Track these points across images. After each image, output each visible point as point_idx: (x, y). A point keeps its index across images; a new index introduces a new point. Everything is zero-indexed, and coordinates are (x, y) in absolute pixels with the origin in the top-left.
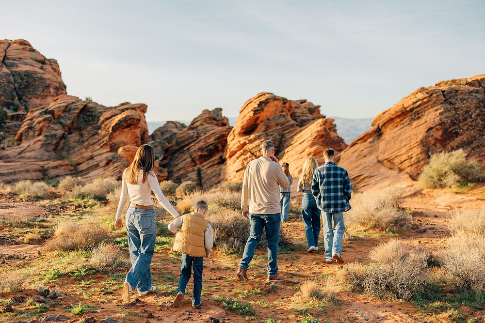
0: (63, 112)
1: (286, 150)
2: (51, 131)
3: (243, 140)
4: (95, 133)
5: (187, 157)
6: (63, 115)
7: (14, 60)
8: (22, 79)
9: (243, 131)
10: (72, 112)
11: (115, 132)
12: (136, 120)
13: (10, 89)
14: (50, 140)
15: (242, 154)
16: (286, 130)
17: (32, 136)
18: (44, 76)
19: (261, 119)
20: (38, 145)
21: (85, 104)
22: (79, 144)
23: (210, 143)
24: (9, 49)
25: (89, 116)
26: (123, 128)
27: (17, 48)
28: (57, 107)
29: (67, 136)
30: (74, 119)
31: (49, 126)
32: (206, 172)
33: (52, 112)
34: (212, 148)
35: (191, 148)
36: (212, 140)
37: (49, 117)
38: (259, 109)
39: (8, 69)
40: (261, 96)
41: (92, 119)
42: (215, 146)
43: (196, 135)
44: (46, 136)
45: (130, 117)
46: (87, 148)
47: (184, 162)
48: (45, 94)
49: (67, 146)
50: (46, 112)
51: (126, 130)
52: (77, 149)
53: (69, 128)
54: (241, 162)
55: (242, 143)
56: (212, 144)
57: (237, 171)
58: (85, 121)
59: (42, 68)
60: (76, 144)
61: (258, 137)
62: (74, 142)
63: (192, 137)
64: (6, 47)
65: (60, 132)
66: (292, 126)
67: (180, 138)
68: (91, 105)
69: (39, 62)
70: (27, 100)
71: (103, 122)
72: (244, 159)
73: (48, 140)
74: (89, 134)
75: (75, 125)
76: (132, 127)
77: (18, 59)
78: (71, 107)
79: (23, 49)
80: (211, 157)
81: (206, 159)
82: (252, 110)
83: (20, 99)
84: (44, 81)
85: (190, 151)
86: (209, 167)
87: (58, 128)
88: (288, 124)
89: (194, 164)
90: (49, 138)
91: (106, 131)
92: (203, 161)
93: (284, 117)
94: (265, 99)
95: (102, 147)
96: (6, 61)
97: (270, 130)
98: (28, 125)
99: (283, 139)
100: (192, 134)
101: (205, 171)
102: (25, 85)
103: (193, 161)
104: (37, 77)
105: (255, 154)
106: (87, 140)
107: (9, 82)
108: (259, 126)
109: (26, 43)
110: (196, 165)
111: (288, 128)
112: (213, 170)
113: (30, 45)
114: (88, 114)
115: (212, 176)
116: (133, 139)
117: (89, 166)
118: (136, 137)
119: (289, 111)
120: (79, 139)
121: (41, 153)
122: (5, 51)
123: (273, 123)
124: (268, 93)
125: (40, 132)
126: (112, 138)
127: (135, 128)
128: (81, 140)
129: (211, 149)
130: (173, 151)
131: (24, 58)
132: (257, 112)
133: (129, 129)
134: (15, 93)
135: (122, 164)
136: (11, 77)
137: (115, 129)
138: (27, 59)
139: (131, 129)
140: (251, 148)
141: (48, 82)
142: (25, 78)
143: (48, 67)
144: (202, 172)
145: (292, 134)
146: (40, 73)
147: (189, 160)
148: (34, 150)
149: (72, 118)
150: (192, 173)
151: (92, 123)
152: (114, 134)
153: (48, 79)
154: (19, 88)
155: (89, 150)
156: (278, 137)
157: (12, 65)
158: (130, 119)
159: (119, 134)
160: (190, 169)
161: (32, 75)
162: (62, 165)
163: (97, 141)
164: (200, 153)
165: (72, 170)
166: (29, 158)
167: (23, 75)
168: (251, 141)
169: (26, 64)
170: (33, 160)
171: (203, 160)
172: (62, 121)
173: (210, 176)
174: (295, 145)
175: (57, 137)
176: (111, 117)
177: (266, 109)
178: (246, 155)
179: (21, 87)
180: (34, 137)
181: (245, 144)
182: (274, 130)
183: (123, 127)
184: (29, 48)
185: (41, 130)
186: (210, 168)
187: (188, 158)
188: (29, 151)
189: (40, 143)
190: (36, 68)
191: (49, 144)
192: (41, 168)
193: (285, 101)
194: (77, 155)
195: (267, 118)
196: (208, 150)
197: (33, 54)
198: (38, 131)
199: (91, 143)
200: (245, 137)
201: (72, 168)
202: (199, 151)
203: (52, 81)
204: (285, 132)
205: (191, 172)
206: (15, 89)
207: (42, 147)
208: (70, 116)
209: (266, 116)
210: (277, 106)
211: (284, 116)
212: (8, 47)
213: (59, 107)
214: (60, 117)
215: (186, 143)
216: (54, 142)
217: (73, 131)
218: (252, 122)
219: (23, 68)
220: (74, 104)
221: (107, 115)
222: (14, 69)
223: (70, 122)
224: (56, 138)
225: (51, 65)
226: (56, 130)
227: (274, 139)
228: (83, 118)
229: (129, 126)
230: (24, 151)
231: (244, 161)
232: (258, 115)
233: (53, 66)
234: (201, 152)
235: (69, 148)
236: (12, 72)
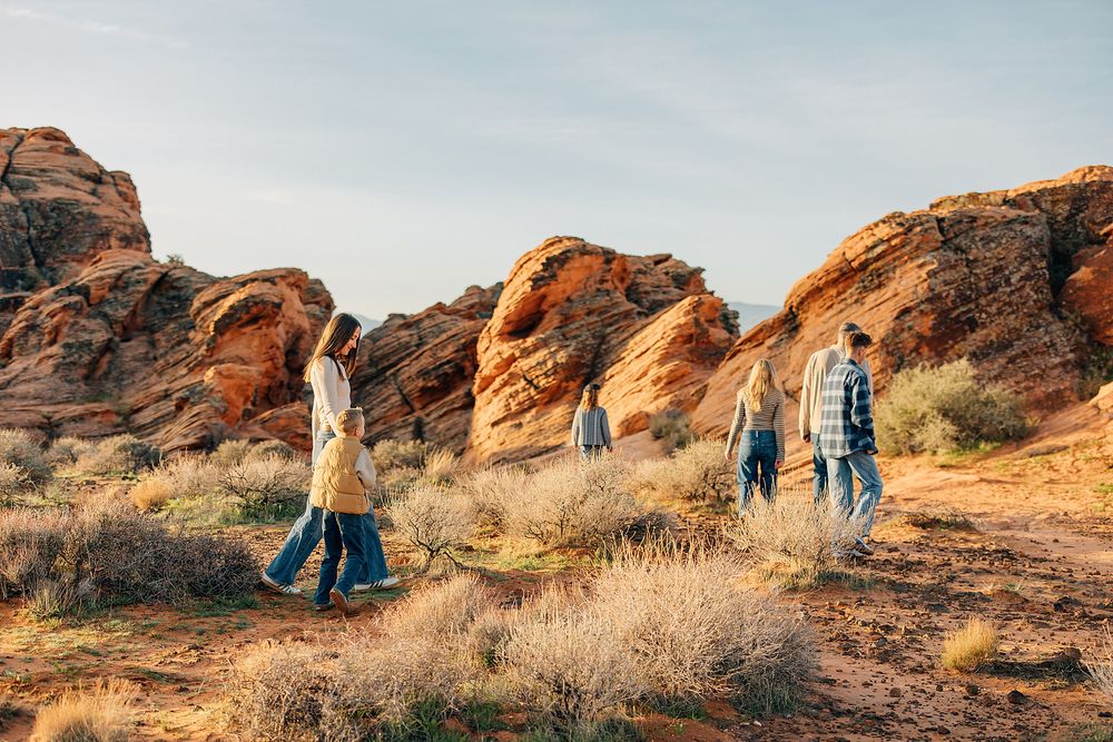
0: (110, 290)
1: (608, 373)
2: (79, 333)
3: (507, 349)
4: (182, 338)
5: (391, 392)
6: (110, 296)
7: (28, 174)
8: (46, 218)
9: (509, 328)
10: (131, 289)
11: (222, 334)
12: (269, 307)
13: (16, 242)
14: (76, 356)
15: (505, 384)
16: (611, 325)
17: (34, 346)
18: (96, 211)
19: (550, 299)
20: (48, 367)
21: (164, 271)
22: (147, 365)
23: (445, 360)
24: (19, 150)
25: (174, 298)
26: (242, 326)
27: (36, 147)
28: (97, 278)
29: (117, 346)
30: (137, 304)
31: (76, 323)
32: (435, 427)
33: (84, 291)
34: (450, 371)
35: (402, 371)
36: (448, 352)
37: (76, 302)
38: (546, 275)
39: (13, 195)
40: (552, 244)
41: (179, 307)
42: (457, 365)
43: (415, 340)
44: (67, 346)
45: (258, 300)
46: (160, 374)
47: (385, 404)
49: (115, 368)
50: (70, 291)
51: (248, 330)
52: (139, 376)
53: (125, 328)
54: (502, 404)
55: (505, 356)
56: (448, 362)
57: (495, 424)
58: (164, 311)
59: (93, 193)
60: (138, 364)
61: (544, 343)
62: (135, 359)
63: (407, 346)
64: (12, 145)
65: (100, 337)
66: (627, 315)
67: (378, 350)
68: (178, 273)
69: (88, 178)
70: (56, 265)
71: (198, 313)
72: (511, 396)
73: (72, 355)
74: (168, 341)
75: (139, 320)
76: (261, 322)
77: (37, 172)
78: (129, 278)
79: (52, 149)
80: (449, 393)
81: (436, 397)
82: (530, 279)
83: (39, 264)
84: (96, 221)
85: (400, 379)
86: (441, 416)
87: (96, 327)
88: (616, 312)
89: (407, 409)
90: (74, 350)
91: (205, 333)
92: (430, 403)
93: (608, 295)
94: (560, 251)
95: (191, 370)
96: (11, 177)
97: (573, 326)
98: (26, 320)
99: (604, 347)
100: (407, 339)
101: (433, 424)
102: (53, 231)
103: (406, 401)
105: (535, 382)
106: (163, 355)
107: (16, 225)
108: (548, 316)
109: (57, 134)
110: (413, 411)
111: (617, 321)
112: (451, 422)
113: (67, 140)
114: (172, 293)
115: (448, 436)
116: (264, 350)
117: (159, 414)
118: (272, 347)
119: (622, 280)
120: (147, 353)
121: (54, 386)
122: (10, 154)
123: (579, 309)
124: (569, 239)
125: (52, 336)
126: (214, 348)
127: (268, 326)
128: (151, 356)
129: (446, 374)
130: (362, 379)
131: (53, 171)
132: (541, 283)
133: (255, 326)
134: (28, 250)
135: (212, 406)
136: (20, 213)
137: (223, 326)
138: (59, 172)
139: (260, 328)
140: (525, 368)
141: (105, 224)
142: (54, 215)
143: (109, 191)
144: (426, 428)
145: (625, 335)
146: (87, 204)
147: (396, 399)
148: (37, 379)
149: (132, 304)
150: (402, 431)
151: (179, 314)
152: (219, 340)
153: (106, 217)
154: (39, 239)
155: (165, 378)
156: (591, 341)
157: (24, 187)
158: (256, 304)
159: (231, 340)
160: (398, 421)
161: (70, 207)
162: (95, 414)
163: (184, 356)
164: (421, 383)
165: (118, 426)
166: (24, 397)
167: (48, 209)
168: (526, 353)
169: (56, 183)
170: (32, 402)
171: (430, 399)
172: (108, 310)
173: (442, 438)
174: (627, 360)
175: (93, 347)
176: (217, 300)
177: (562, 275)
178: (515, 384)
179: (43, 236)
180: (39, 347)
181: (512, 359)
182: (582, 326)
183: (239, 323)
184: (65, 145)
185: (56, 330)
186: (445, 418)
187: (394, 394)
188: (25, 381)
189: (51, 362)
190: (82, 194)
191: (74, 363)
192: (46, 421)
193: (609, 256)
194: (138, 391)
195: (566, 295)
196: (440, 376)
197: (74, 160)
198: (50, 333)
199: (171, 361)
200: (512, 344)
201: (119, 420)
202: (418, 378)
203: (116, 222)
204: (609, 330)
205: (401, 427)
206: (29, 241)
207: (55, 372)
208: (125, 299)
209: (564, 292)
210: (589, 267)
211: (608, 292)
212: (16, 147)
213: (102, 278)
214: (102, 301)
215: (394, 359)
216: (86, 359)
217: (135, 333)
218: (530, 307)
219: (50, 193)
220: (137, 271)
221: (208, 295)
222: (28, 195)
223: (125, 313)
224: (92, 351)
225: (116, 185)
226: (93, 332)
227: (580, 346)
228: (159, 303)
229: (254, 320)
230: (14, 382)
231: (511, 400)
232: (543, 290)
233: (120, 188)
234: (424, 379)
235: (122, 373)
236: (23, 202)
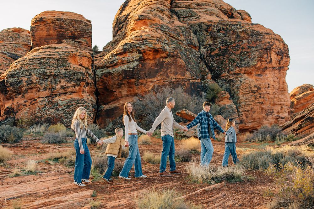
48: (264, 64)
104: (244, 32)
